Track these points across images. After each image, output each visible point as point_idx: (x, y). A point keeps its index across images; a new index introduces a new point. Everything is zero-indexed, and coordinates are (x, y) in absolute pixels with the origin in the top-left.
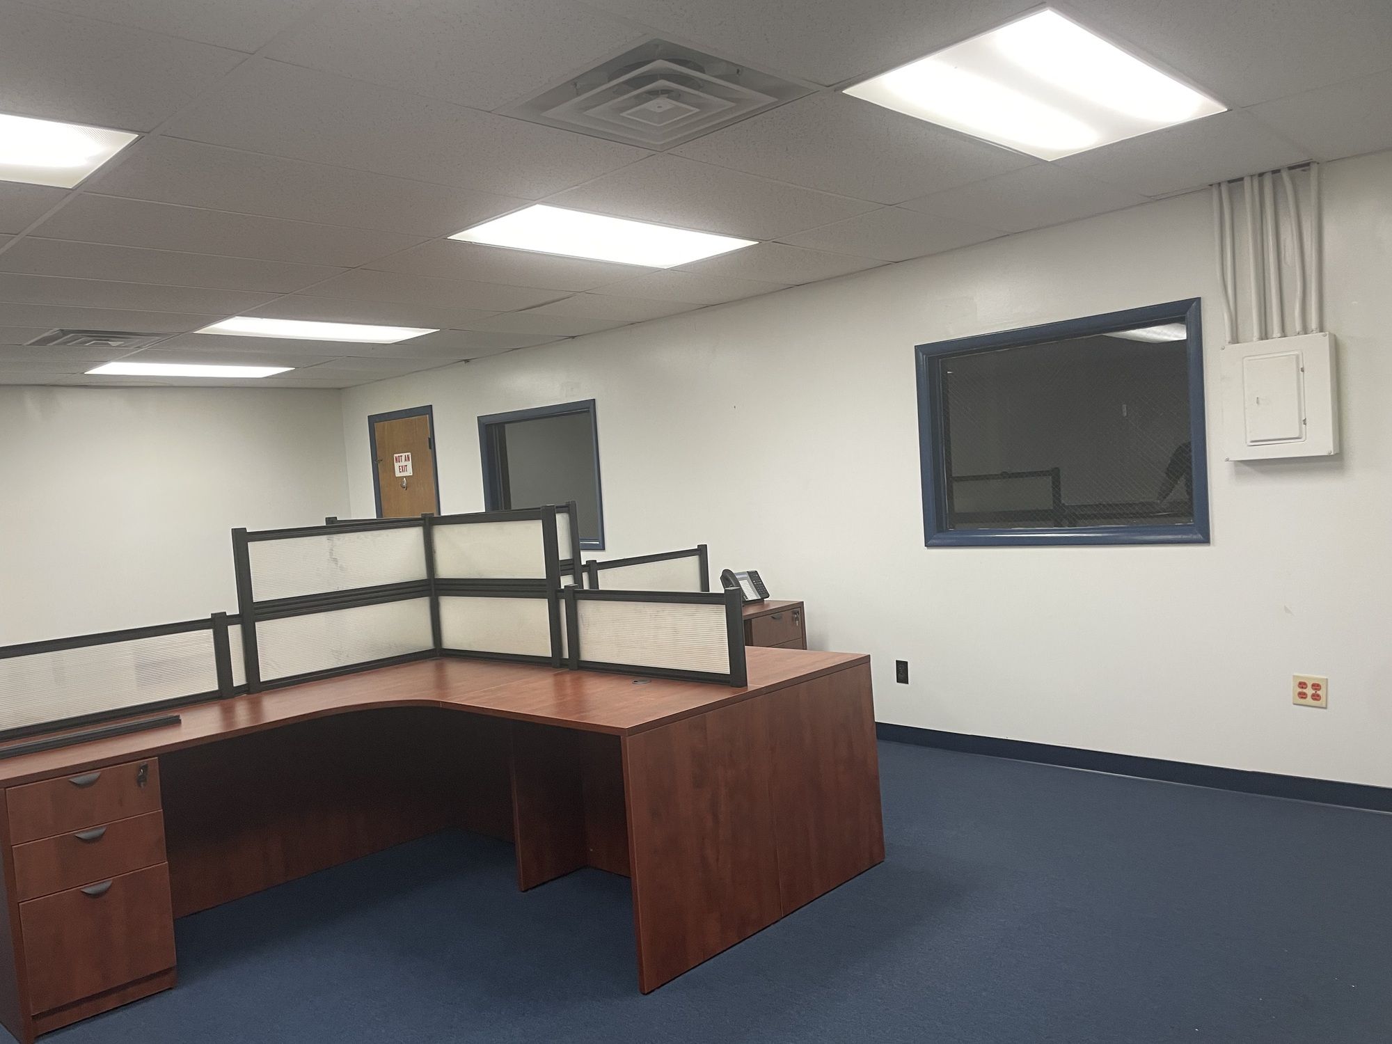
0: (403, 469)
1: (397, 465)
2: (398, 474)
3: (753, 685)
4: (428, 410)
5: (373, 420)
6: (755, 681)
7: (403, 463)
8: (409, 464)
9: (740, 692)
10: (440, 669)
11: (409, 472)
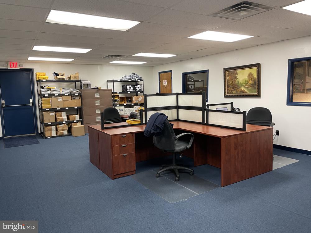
0: (165, 83)
1: (164, 82)
2: (164, 84)
3: (247, 131)
4: (171, 71)
5: (159, 73)
6: (248, 130)
7: (165, 82)
8: (167, 82)
9: (244, 132)
10: (178, 123)
11: (166, 84)
